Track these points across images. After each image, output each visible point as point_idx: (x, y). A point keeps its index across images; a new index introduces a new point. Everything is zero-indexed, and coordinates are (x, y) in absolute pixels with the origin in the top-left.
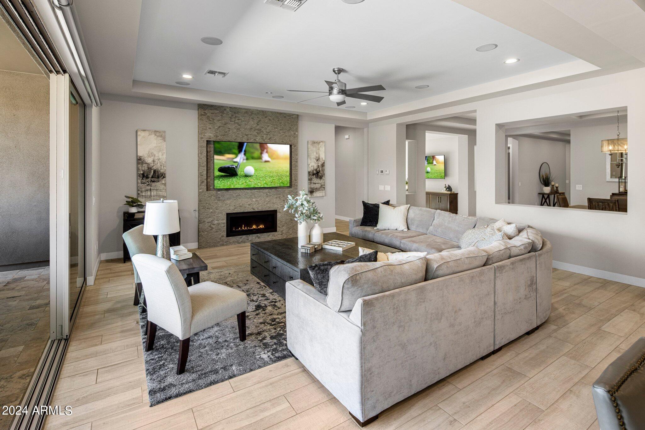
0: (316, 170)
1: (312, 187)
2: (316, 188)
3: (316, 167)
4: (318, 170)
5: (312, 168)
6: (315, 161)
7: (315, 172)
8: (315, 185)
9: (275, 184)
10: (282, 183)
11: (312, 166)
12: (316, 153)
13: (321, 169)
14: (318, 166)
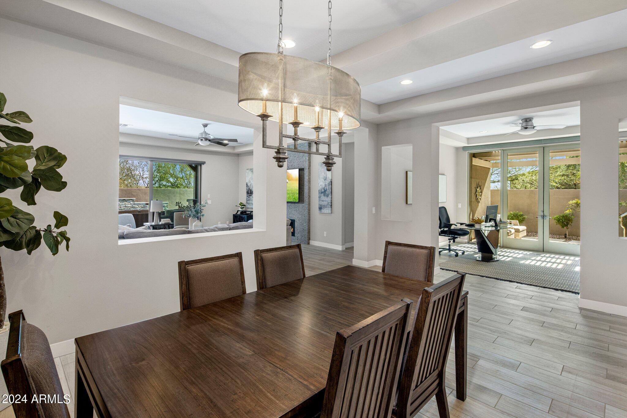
0: (324, 189)
1: (321, 204)
2: (324, 206)
3: (324, 186)
4: (325, 188)
5: (321, 187)
6: (323, 180)
7: (323, 191)
8: (323, 202)
9: (290, 199)
10: (294, 198)
11: (321, 185)
12: (324, 173)
13: (327, 188)
14: (326, 185)
